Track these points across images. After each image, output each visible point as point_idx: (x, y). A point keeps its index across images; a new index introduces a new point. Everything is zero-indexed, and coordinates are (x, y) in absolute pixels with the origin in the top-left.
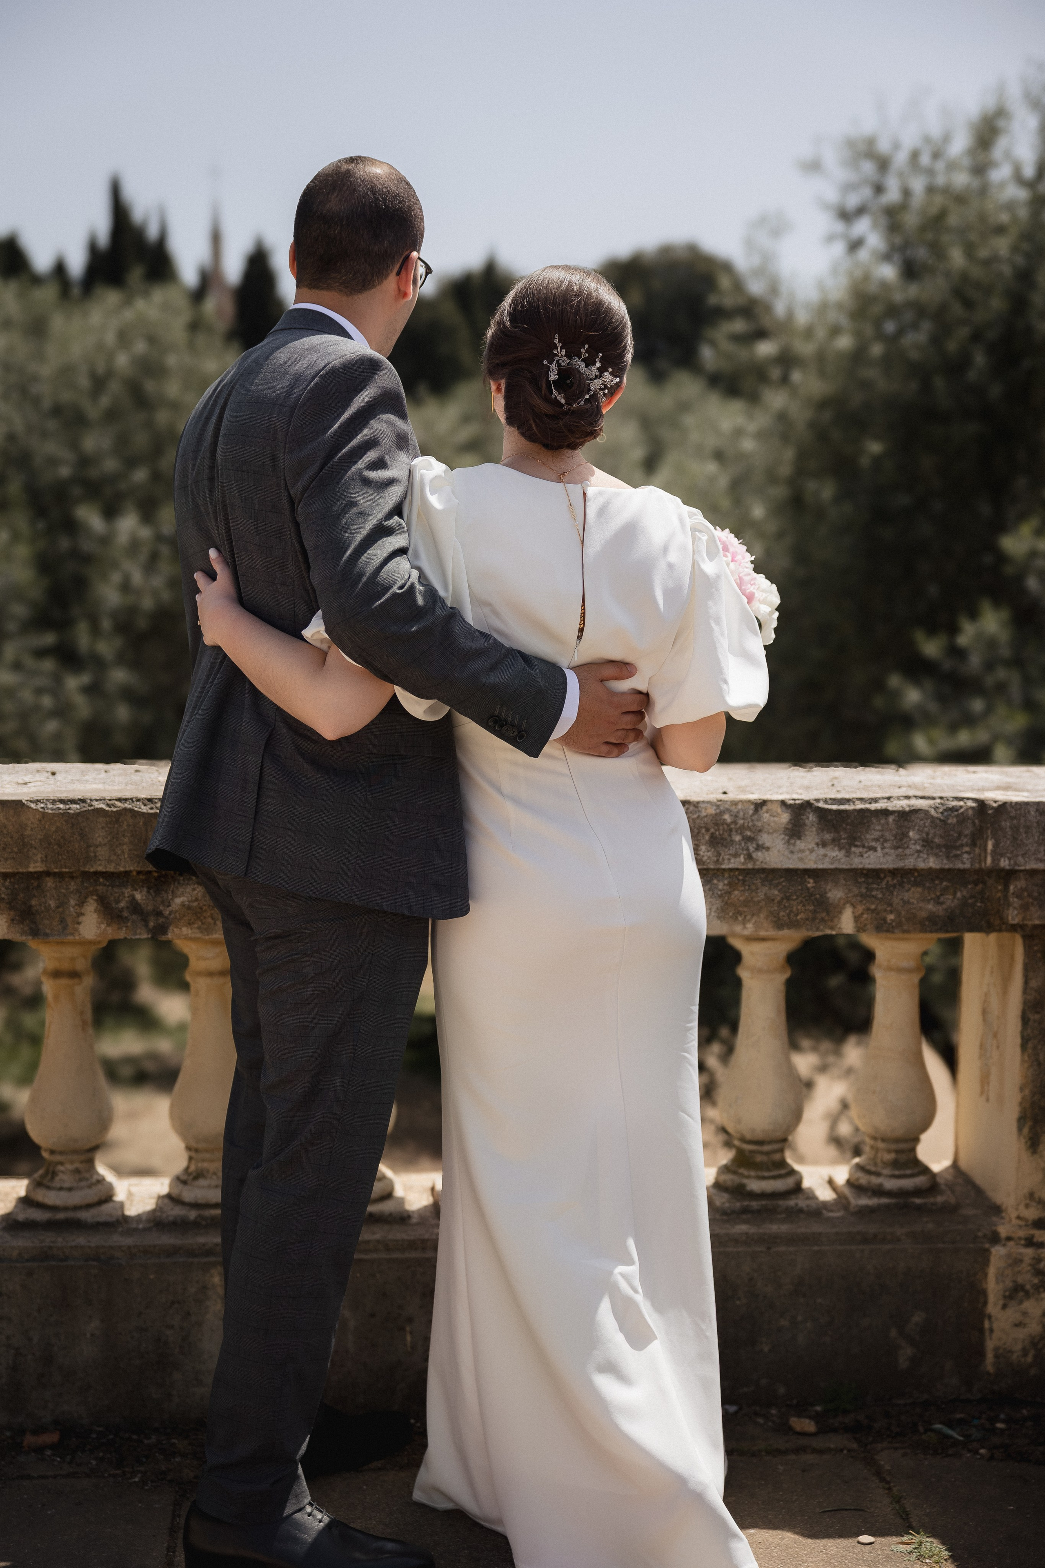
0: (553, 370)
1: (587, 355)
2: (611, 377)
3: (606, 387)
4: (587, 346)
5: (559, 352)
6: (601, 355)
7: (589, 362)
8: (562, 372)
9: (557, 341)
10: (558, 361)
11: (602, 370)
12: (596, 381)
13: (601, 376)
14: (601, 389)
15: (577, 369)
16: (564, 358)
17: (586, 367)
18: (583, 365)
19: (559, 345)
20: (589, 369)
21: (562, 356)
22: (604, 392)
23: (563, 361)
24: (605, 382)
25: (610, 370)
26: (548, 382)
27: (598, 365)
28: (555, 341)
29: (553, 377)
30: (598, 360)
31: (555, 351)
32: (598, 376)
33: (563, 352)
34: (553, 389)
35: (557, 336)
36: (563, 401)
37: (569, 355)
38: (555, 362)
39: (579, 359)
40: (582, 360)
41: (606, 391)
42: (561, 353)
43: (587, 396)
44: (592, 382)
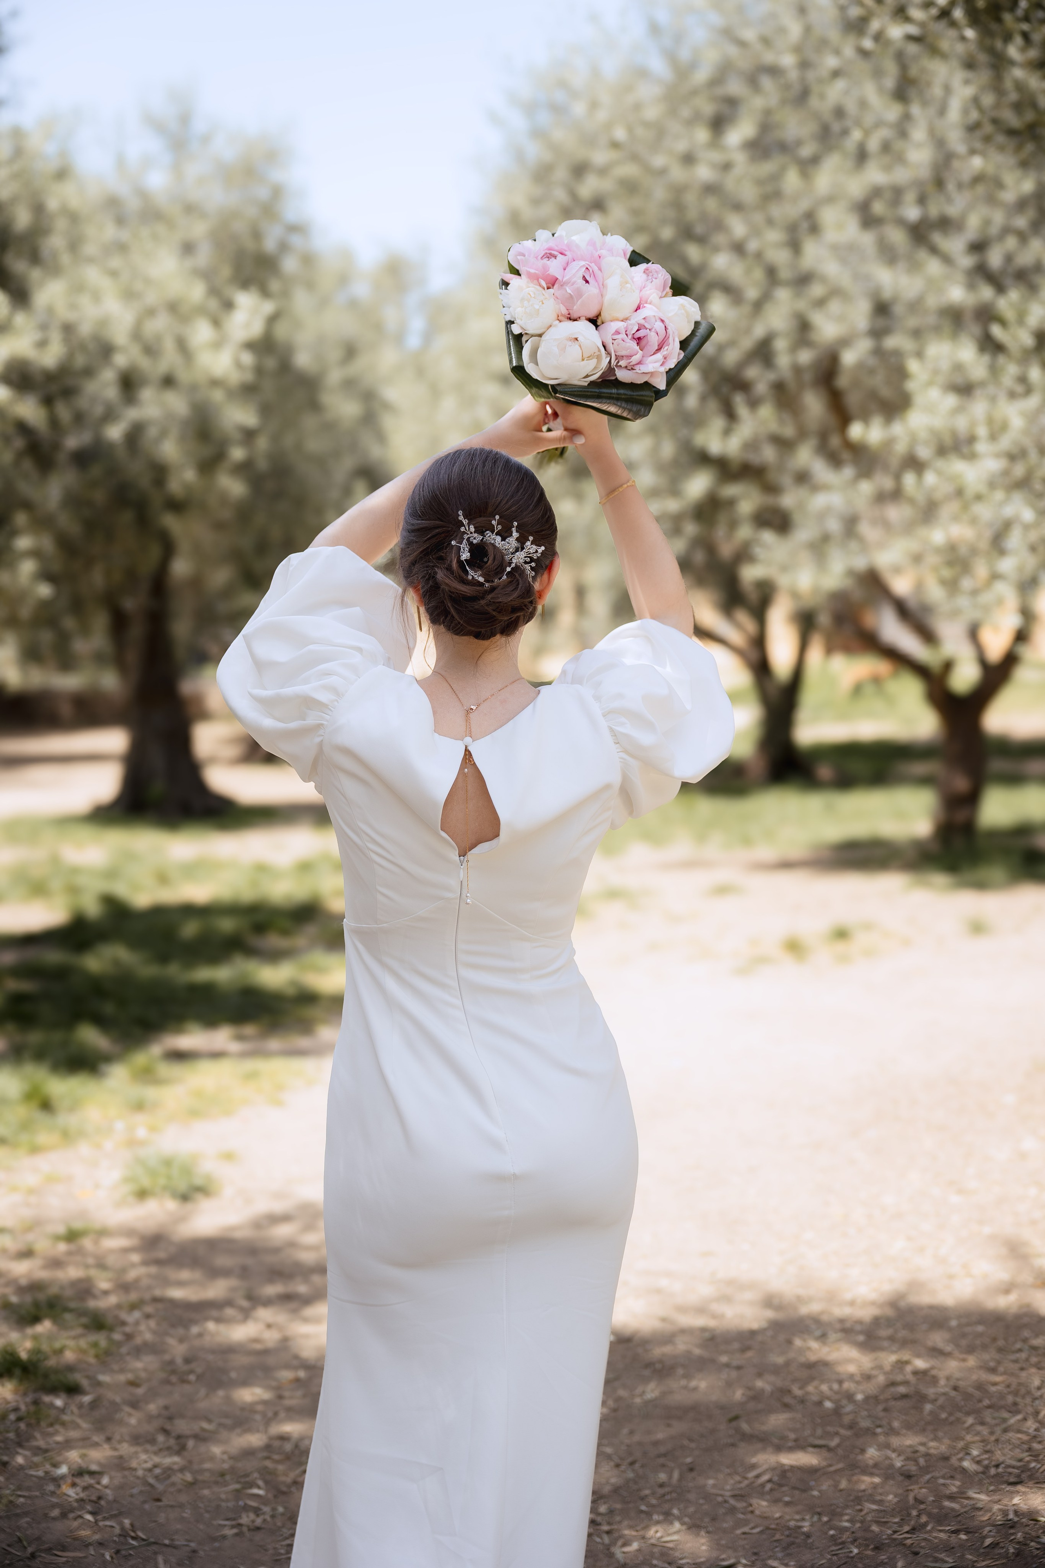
0: (464, 550)
1: (500, 527)
2: (534, 547)
3: (532, 560)
4: (497, 517)
5: (467, 529)
6: (516, 524)
7: (505, 535)
8: (474, 549)
9: (461, 518)
10: (468, 539)
11: (522, 540)
12: (517, 553)
13: (523, 548)
14: (526, 563)
15: (493, 544)
16: (476, 535)
17: (503, 539)
18: (499, 538)
19: (465, 522)
20: (508, 543)
21: (471, 533)
22: (530, 566)
23: (475, 539)
24: (530, 554)
25: (531, 538)
26: (460, 563)
27: (515, 534)
28: (460, 519)
29: (465, 555)
30: (514, 530)
31: (462, 529)
32: (518, 548)
33: (472, 529)
34: (468, 569)
35: (460, 513)
36: (481, 579)
37: (480, 531)
38: (465, 541)
39: (493, 534)
40: (497, 534)
41: (533, 564)
42: (469, 530)
43: (509, 569)
44: (514, 556)
